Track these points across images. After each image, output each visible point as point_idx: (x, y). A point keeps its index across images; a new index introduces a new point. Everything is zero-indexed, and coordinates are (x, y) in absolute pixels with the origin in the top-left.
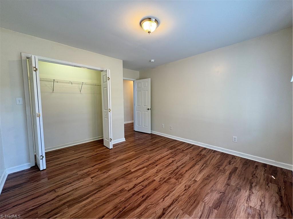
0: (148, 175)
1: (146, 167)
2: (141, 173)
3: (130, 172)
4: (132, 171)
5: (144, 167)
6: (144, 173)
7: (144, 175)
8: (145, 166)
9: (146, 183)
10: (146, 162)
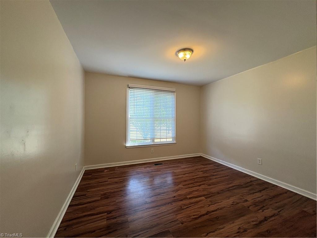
0: (188, 190)
1: (187, 198)
2: (194, 193)
3: (205, 197)
4: (203, 198)
5: (190, 198)
6: (190, 193)
7: (191, 191)
8: (188, 200)
9: (190, 186)
10: (185, 205)
